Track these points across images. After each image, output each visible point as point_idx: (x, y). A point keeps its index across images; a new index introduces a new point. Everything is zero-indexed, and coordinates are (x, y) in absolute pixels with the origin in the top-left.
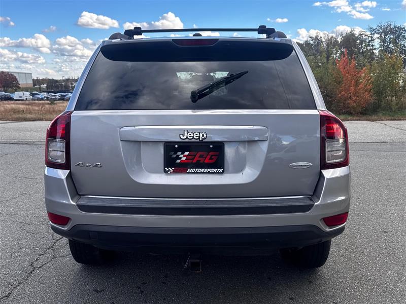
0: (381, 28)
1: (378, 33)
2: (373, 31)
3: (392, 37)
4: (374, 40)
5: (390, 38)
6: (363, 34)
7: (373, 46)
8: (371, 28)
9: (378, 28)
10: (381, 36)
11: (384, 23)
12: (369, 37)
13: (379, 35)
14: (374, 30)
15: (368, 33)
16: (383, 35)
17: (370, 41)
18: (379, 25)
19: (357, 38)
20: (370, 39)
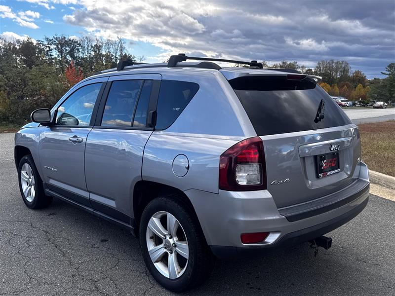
0: (57, 39)
1: (55, 44)
2: (50, 42)
3: (67, 48)
4: (51, 50)
5: (66, 50)
6: (41, 43)
7: (51, 55)
8: (48, 39)
9: (54, 39)
10: (57, 47)
11: (60, 36)
12: (47, 46)
13: (55, 47)
14: (51, 40)
15: (46, 43)
16: (59, 46)
17: (47, 51)
18: (55, 37)
19: (35, 47)
20: (48, 49)
